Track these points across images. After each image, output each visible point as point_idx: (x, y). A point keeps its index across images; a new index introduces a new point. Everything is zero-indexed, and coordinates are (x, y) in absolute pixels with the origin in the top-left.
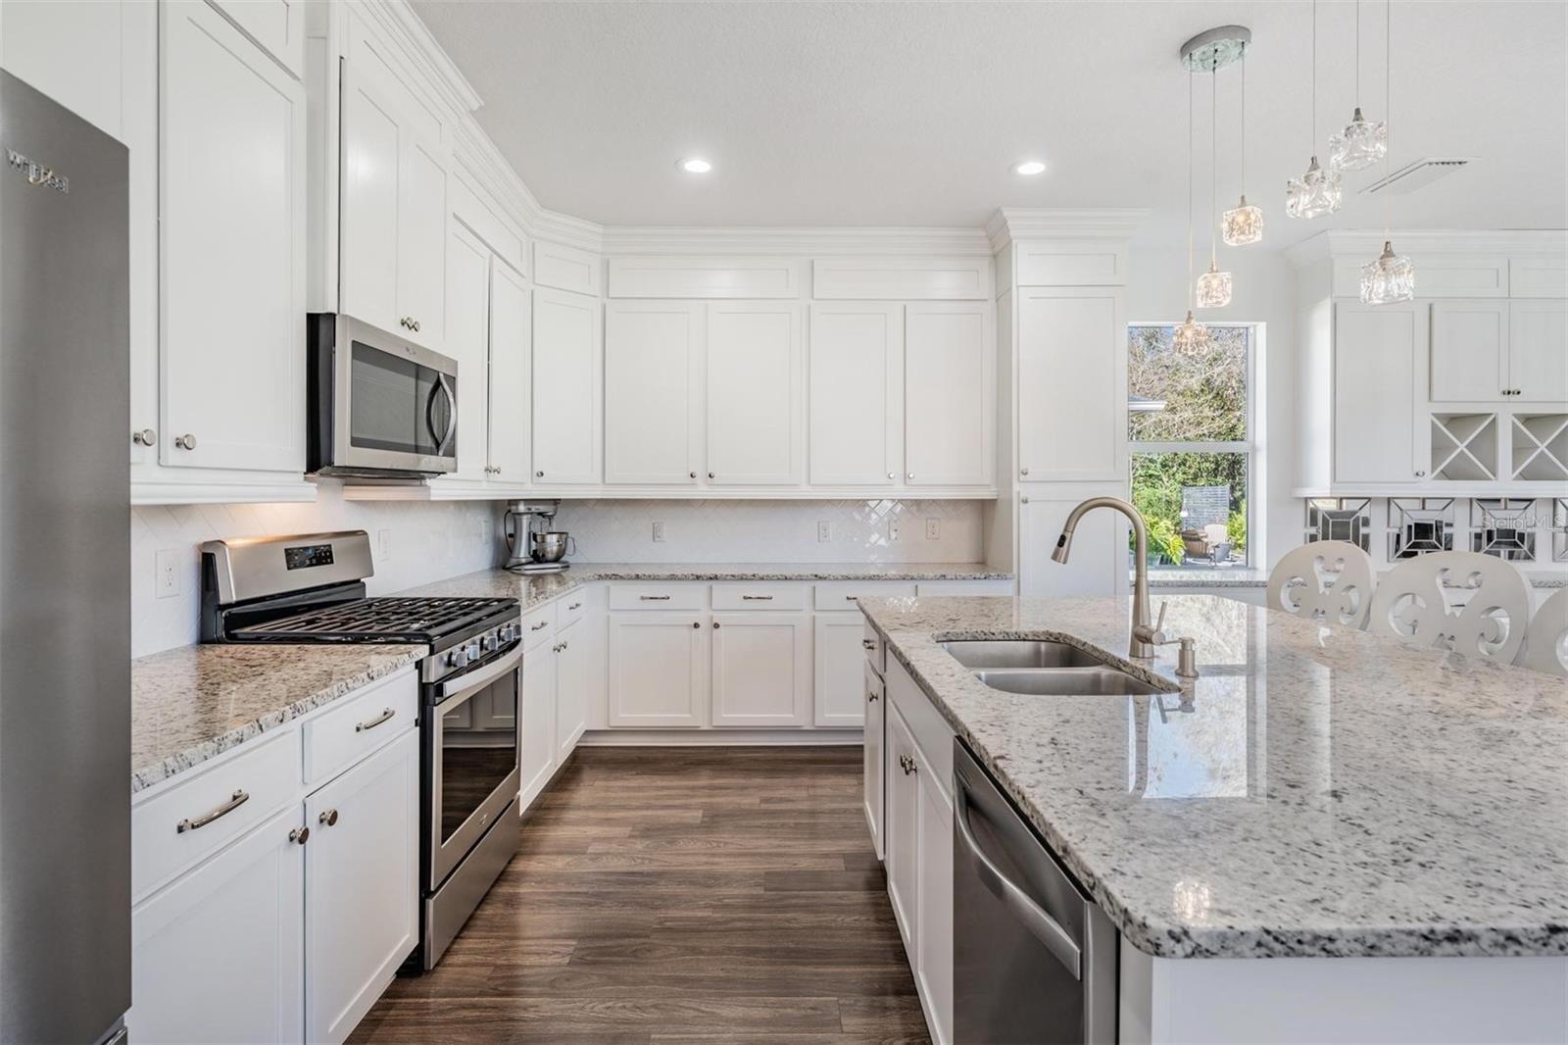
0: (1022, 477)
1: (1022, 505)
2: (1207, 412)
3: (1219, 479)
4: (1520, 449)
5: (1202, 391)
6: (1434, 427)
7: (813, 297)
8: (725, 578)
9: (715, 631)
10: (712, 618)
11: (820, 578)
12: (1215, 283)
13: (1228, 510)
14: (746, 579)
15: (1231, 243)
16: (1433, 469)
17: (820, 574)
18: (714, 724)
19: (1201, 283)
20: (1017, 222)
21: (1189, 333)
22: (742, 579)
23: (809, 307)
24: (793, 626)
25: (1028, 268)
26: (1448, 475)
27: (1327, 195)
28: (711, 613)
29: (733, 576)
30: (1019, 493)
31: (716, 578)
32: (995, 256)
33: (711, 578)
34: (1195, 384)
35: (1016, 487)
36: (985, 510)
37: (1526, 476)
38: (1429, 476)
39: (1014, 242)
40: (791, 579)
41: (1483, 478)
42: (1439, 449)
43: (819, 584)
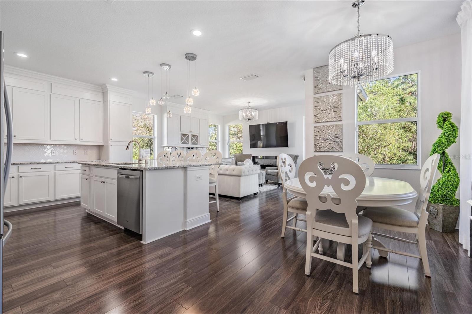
0: (111, 140)
1: (111, 146)
2: (145, 131)
3: (148, 148)
4: (192, 140)
5: (144, 126)
6: (181, 135)
7: (52, 93)
8: (24, 164)
9: (20, 178)
10: (19, 175)
11: (57, 163)
12: (149, 110)
13: (150, 154)
14: (32, 164)
15: (151, 104)
16: (181, 142)
17: (57, 162)
18: (20, 204)
19: (147, 109)
20: (109, 88)
21: (145, 117)
22: (31, 164)
23: (51, 95)
24: (48, 175)
25: (111, 97)
26: (183, 143)
27: (163, 102)
28: (18, 174)
29: (27, 163)
30: (110, 144)
31: (21, 164)
32: (103, 93)
33: (19, 164)
34: (142, 124)
35: (109, 142)
36: (100, 147)
37: (193, 144)
38: (180, 143)
39: (109, 91)
40: (48, 163)
41: (187, 144)
42: (182, 139)
43: (57, 164)
